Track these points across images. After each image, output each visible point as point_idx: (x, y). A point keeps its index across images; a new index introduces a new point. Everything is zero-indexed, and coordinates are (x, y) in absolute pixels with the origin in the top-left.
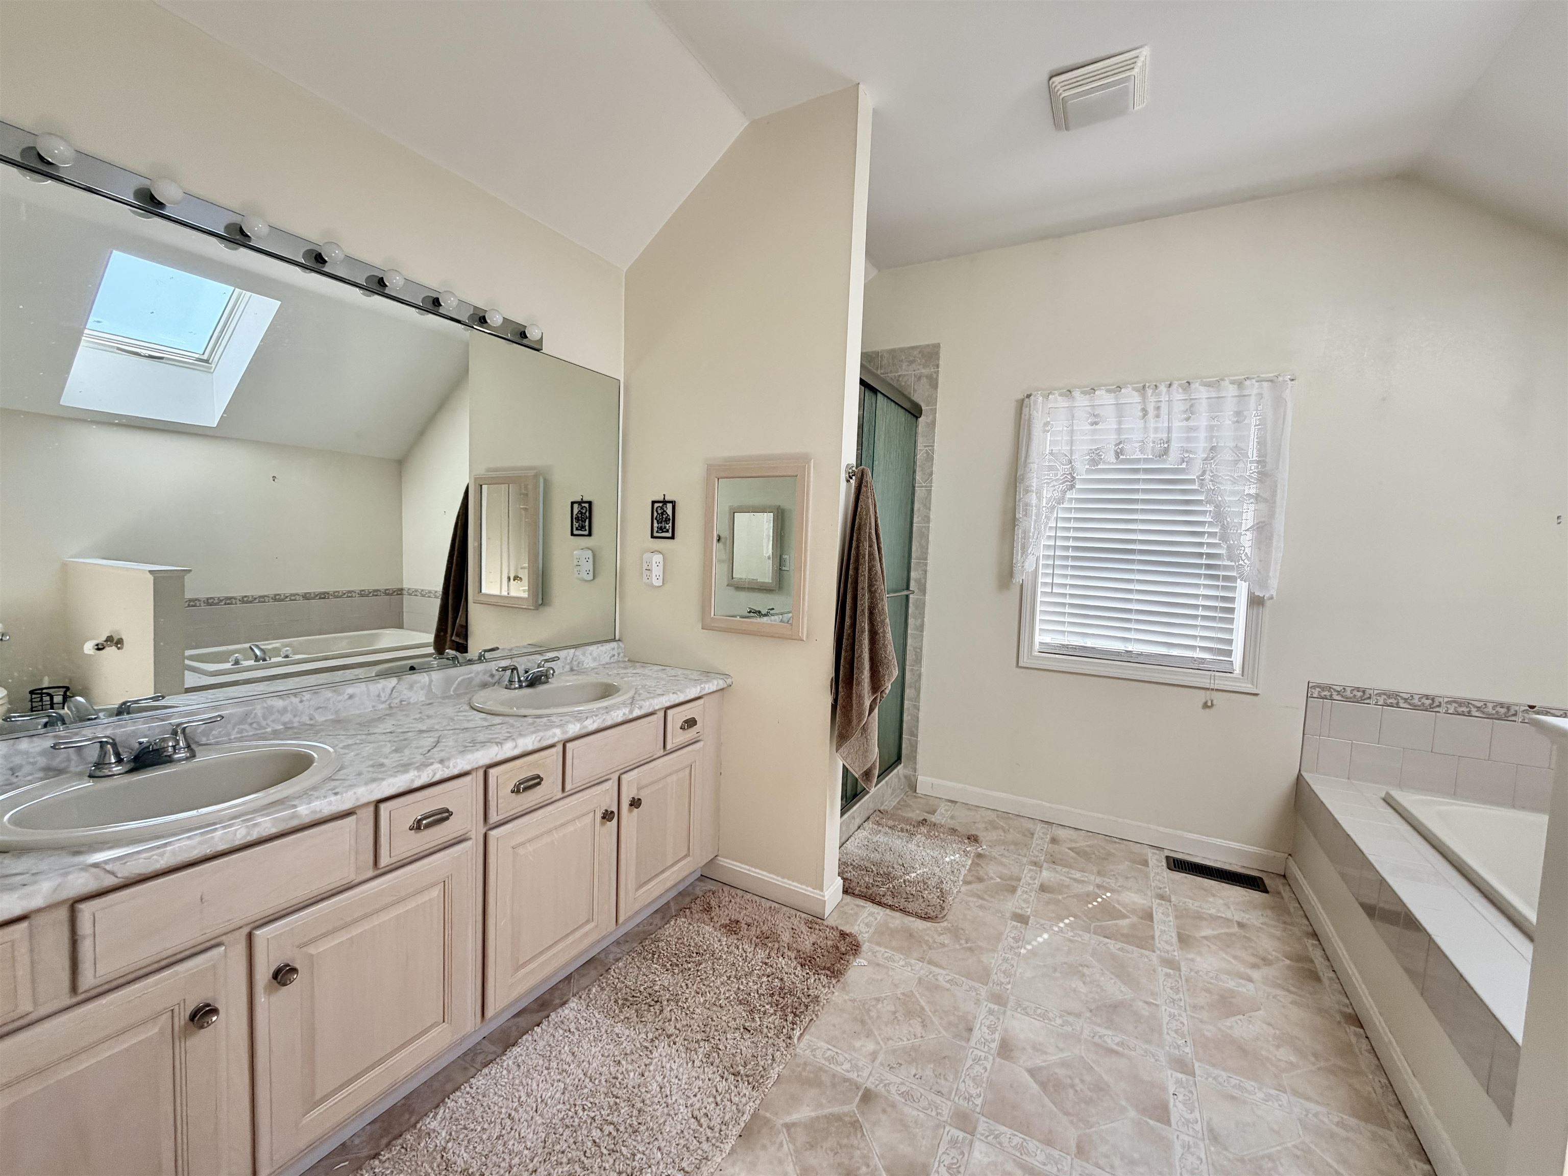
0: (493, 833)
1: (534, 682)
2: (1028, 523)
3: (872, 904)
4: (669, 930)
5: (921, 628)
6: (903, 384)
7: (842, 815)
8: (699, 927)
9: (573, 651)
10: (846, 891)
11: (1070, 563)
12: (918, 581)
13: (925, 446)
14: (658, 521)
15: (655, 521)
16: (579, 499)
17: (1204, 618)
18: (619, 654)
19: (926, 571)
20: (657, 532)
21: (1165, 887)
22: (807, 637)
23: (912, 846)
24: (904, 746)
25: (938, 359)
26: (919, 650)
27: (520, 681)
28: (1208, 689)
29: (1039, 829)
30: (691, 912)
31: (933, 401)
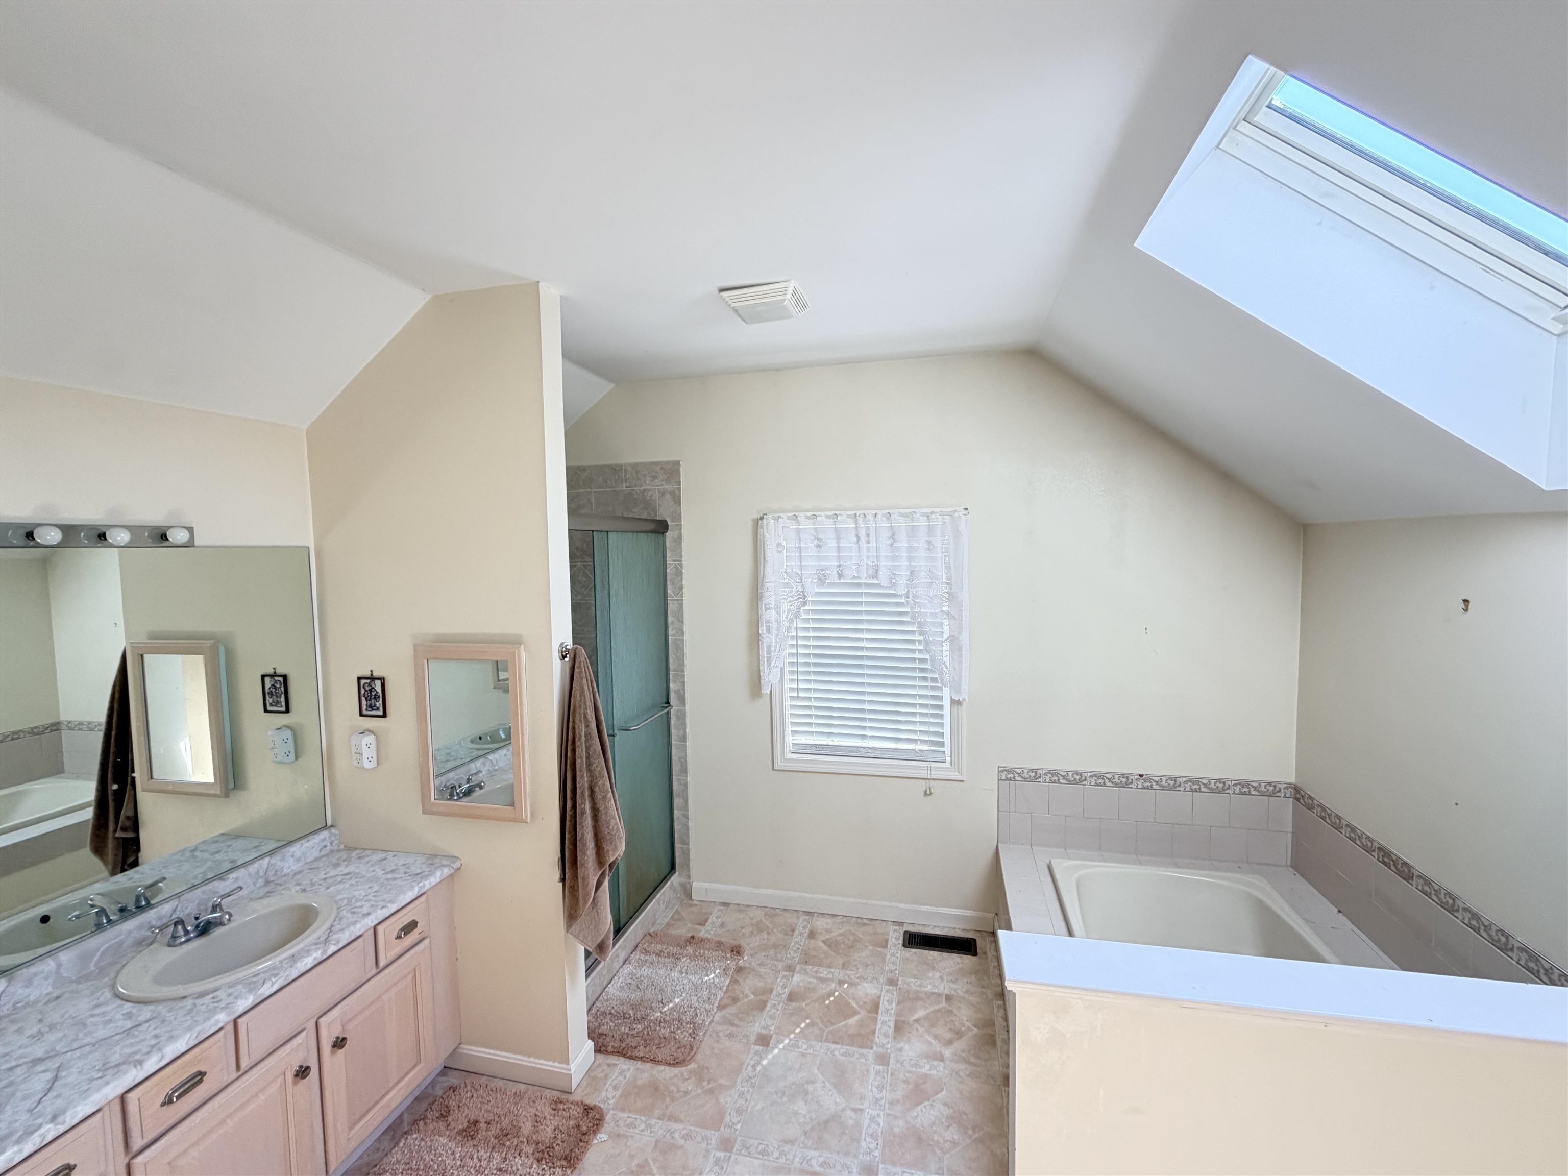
0: (139, 1160)
1: (204, 929)
2: (768, 639)
3: (624, 1059)
4: (396, 1155)
5: (683, 739)
6: (648, 498)
7: (587, 977)
8: (431, 1141)
9: (267, 859)
10: (598, 1051)
11: (812, 669)
12: (676, 692)
13: (674, 561)
14: (366, 699)
15: (363, 699)
16: (271, 671)
17: (922, 714)
18: (331, 843)
19: (684, 683)
20: (367, 710)
21: (896, 970)
22: (532, 814)
23: (675, 975)
24: (677, 854)
25: (679, 476)
26: (683, 760)
27: (187, 932)
28: (926, 779)
29: (801, 923)
30: (426, 1124)
31: (677, 517)
